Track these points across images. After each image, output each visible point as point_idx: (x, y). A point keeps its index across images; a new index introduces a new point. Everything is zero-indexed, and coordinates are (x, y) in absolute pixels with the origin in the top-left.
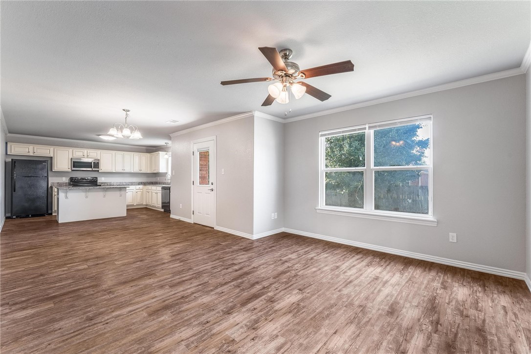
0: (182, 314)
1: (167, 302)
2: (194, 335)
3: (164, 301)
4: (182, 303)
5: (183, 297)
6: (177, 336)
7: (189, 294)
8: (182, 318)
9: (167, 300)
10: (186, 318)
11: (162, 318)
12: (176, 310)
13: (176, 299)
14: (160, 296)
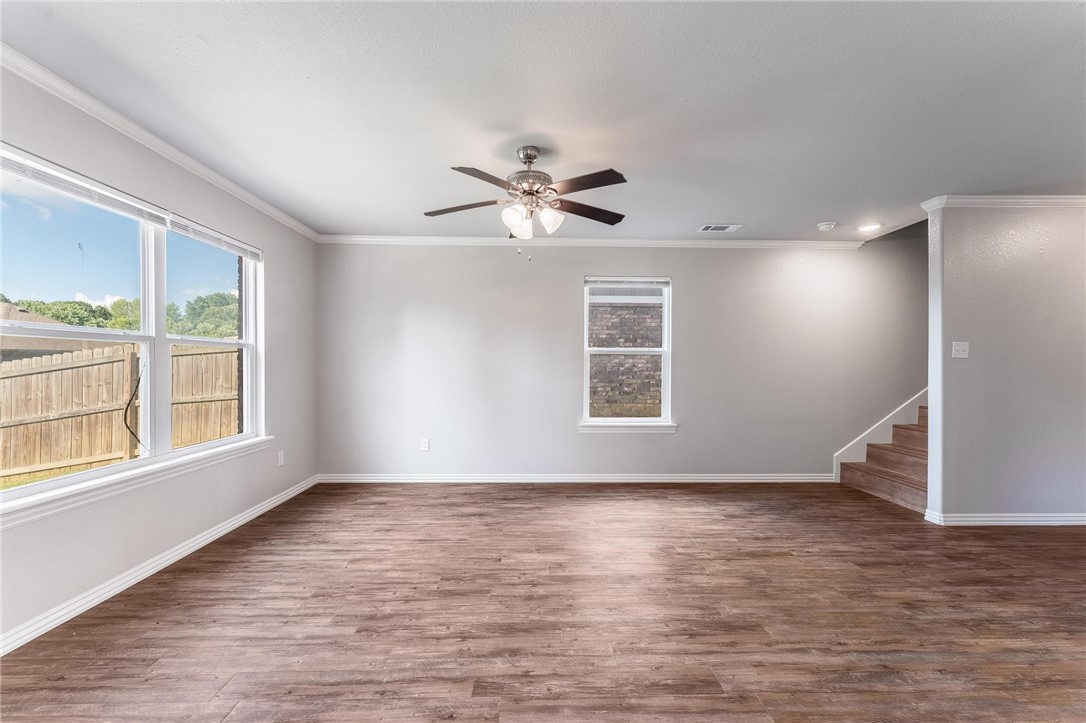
0: (701, 604)
1: (728, 639)
2: (691, 574)
3: (733, 644)
4: (697, 623)
5: (692, 636)
6: (715, 581)
7: (676, 638)
8: (703, 598)
9: (728, 645)
10: (697, 596)
11: (735, 611)
12: (712, 614)
13: (708, 639)
14: (743, 664)
